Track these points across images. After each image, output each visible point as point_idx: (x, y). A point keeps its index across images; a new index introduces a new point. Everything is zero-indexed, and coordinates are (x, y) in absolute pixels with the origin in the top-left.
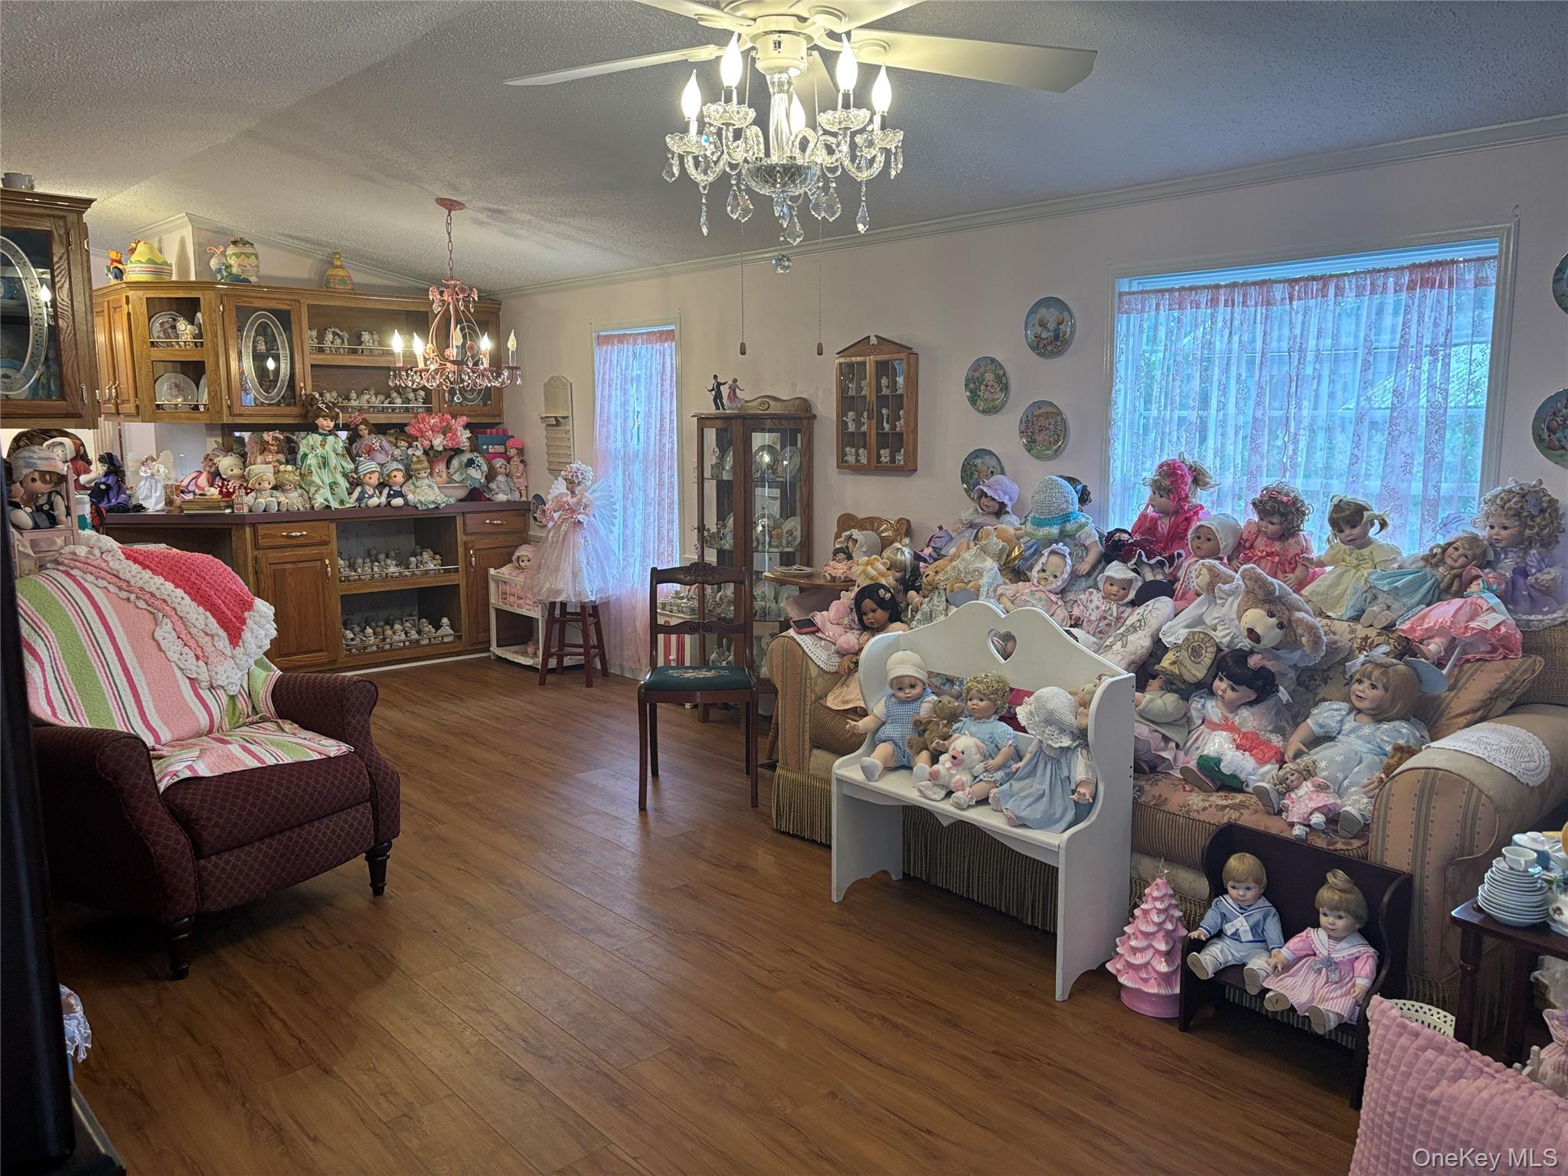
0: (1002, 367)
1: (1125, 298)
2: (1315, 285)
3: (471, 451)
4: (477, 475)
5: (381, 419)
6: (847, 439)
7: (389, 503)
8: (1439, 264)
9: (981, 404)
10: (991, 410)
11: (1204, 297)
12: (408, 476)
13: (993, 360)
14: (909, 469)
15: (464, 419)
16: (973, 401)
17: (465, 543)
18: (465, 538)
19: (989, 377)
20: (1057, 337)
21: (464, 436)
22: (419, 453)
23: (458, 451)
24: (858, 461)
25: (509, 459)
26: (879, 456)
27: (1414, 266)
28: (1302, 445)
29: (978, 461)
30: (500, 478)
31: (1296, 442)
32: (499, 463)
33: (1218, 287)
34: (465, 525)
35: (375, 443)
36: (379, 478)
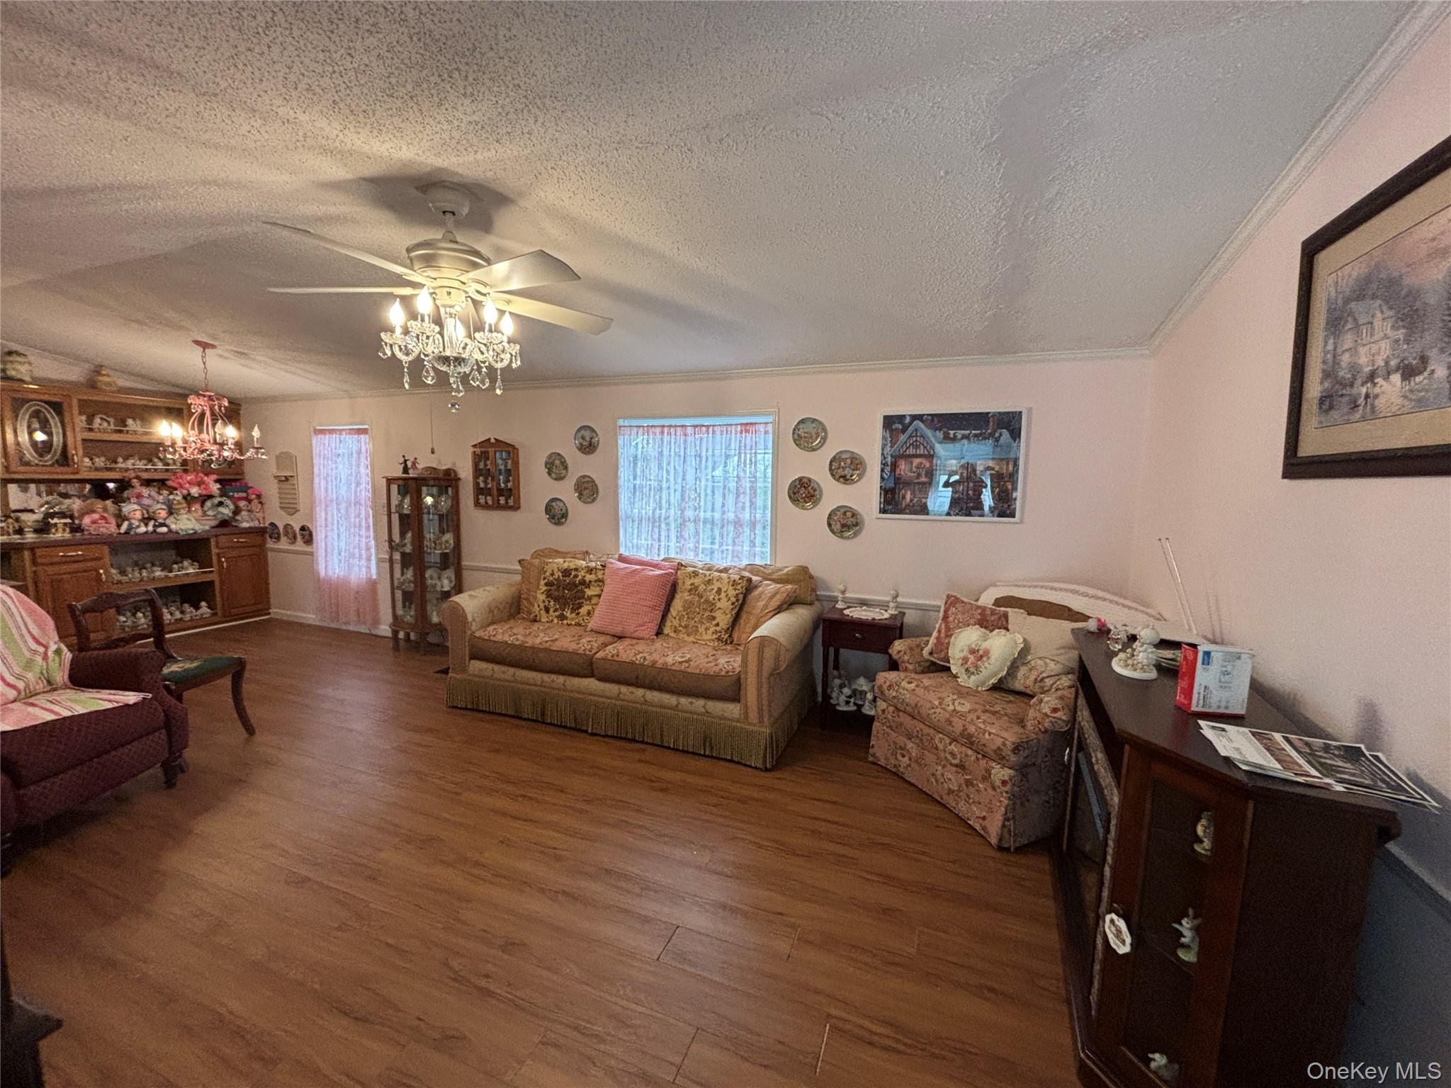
0: (563, 457)
1: (622, 428)
2: (704, 429)
3: (221, 496)
4: (226, 511)
5: (145, 476)
6: (479, 491)
7: (155, 531)
8: (751, 424)
9: (554, 476)
10: (560, 478)
11: (658, 430)
12: (170, 513)
13: (559, 454)
14: (516, 507)
15: (215, 477)
16: (549, 474)
17: (218, 554)
18: (217, 551)
19: (557, 462)
20: (590, 445)
21: (215, 488)
22: (179, 498)
23: (210, 497)
24: (486, 503)
25: (250, 501)
26: (499, 500)
27: (742, 424)
28: (703, 497)
29: (554, 504)
30: (244, 513)
31: (700, 497)
32: (242, 504)
33: (663, 426)
34: (217, 543)
35: (145, 491)
36: (143, 514)
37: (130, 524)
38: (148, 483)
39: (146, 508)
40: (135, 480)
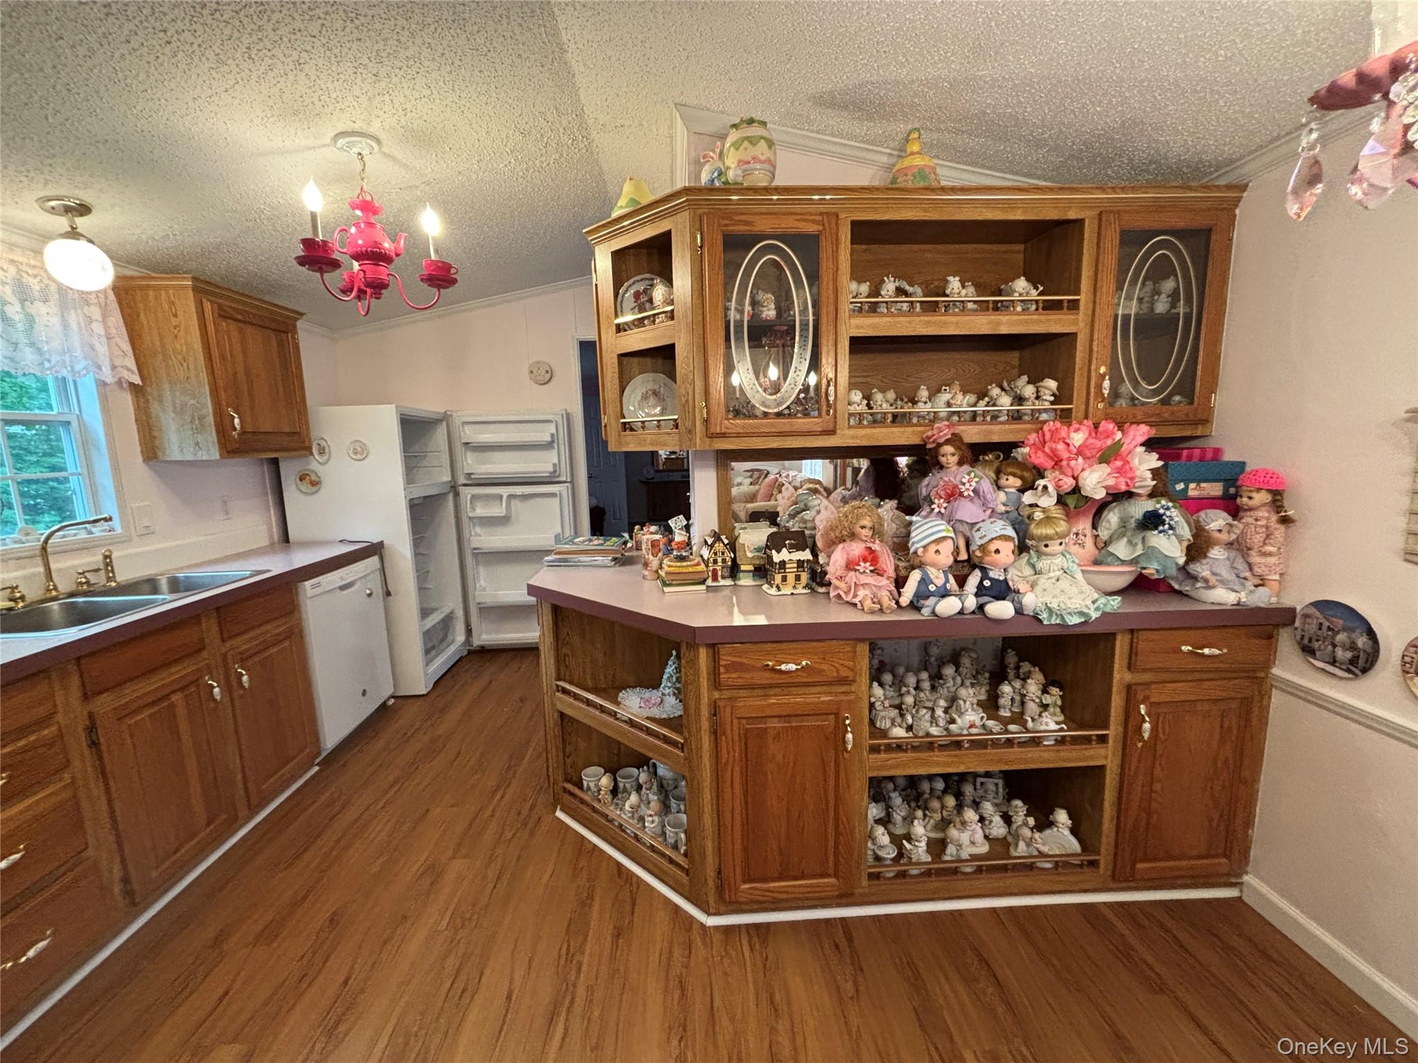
3: (1153, 495)
4: (1171, 548)
5: (973, 434)
7: (981, 608)
12: (1023, 550)
15: (1142, 432)
17: (1129, 688)
18: (1128, 677)
22: (1048, 501)
23: (1126, 496)
30: (1216, 553)
32: (1215, 521)
34: (1132, 652)
35: (970, 478)
36: (956, 551)
37: (925, 581)
38: (974, 453)
39: (965, 532)
40: (948, 449)
